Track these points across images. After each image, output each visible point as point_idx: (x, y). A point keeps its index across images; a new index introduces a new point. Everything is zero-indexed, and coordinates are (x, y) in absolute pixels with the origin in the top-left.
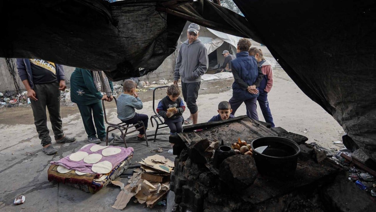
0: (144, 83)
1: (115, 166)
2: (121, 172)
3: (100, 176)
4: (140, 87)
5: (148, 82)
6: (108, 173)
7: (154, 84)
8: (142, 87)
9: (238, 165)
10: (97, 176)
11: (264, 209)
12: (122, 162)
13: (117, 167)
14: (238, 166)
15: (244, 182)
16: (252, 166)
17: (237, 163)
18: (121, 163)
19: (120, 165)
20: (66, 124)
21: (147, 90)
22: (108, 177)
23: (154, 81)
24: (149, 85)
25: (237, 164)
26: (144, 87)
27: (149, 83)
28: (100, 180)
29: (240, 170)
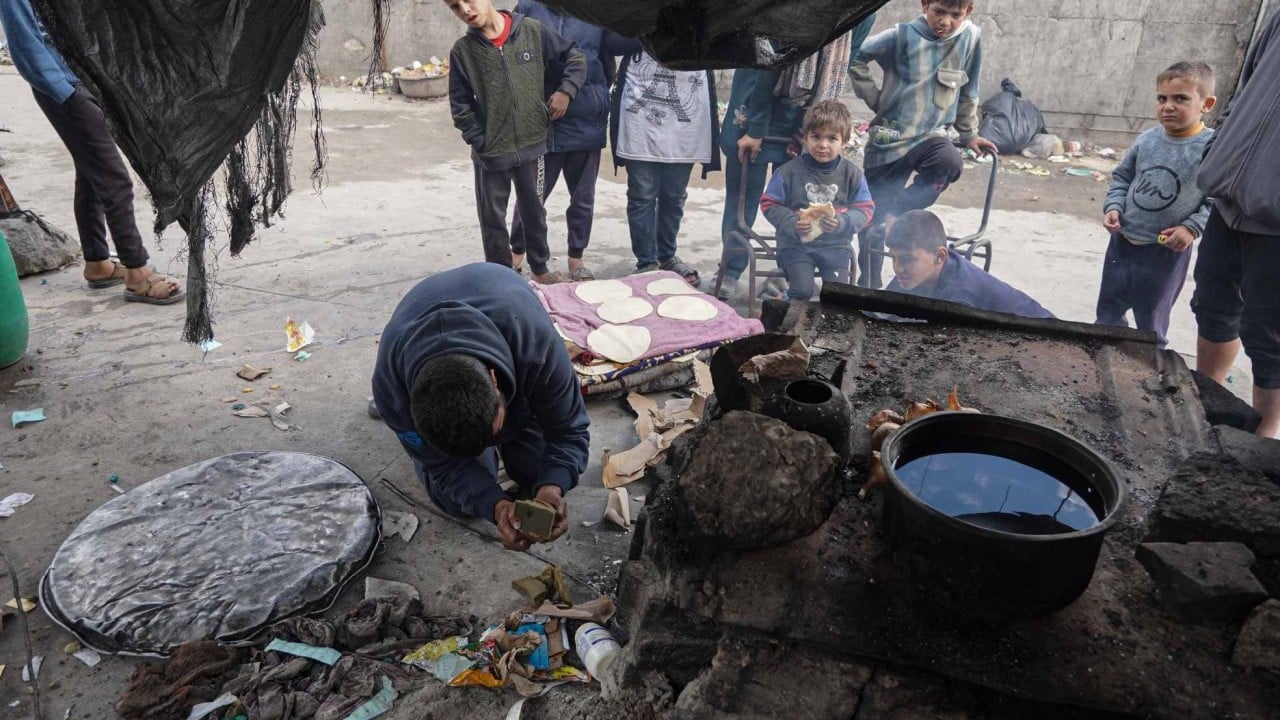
0: (1055, 146)
1: (655, 351)
2: (677, 380)
3: (595, 361)
4: (1035, 156)
5: (1077, 145)
6: (623, 364)
7: (1101, 156)
8: (1041, 158)
9: (733, 451)
10: (586, 357)
11: (739, 658)
12: (688, 349)
13: (662, 358)
14: (732, 456)
15: (699, 516)
16: (784, 481)
17: (737, 441)
18: (682, 353)
19: (676, 356)
20: (696, 207)
21: (1048, 173)
22: (615, 371)
23: (1111, 146)
24: (1078, 157)
25: (735, 444)
26: (1049, 159)
27: (1083, 149)
28: (586, 371)
29: (730, 470)
